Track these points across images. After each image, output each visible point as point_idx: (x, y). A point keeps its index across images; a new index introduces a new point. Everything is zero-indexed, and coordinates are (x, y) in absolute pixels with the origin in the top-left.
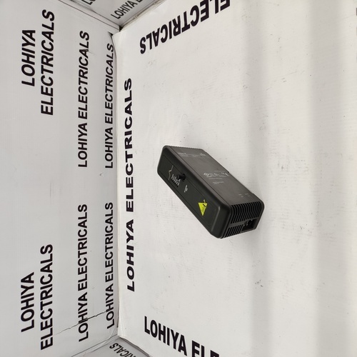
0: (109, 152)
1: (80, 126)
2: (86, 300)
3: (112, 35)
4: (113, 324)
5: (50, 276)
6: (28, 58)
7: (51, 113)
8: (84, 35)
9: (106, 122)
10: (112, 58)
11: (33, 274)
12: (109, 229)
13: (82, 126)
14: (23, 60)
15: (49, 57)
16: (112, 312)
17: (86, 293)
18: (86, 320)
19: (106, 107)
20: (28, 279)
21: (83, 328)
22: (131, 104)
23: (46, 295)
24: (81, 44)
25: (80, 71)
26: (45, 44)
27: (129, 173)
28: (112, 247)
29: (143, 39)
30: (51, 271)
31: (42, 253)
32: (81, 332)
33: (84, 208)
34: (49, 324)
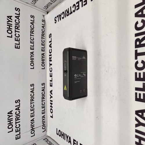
0: (43, 63)
1: (31, 53)
2: (34, 121)
3: (44, 16)
4: (45, 131)
5: (19, 112)
6: (9, 27)
7: (19, 48)
8: (32, 17)
9: (42, 51)
10: (44, 25)
11: (12, 111)
12: (43, 93)
13: (32, 53)
14: (7, 28)
15: (18, 26)
16: (45, 126)
17: (34, 118)
18: (34, 129)
19: (42, 45)
20: (10, 113)
21: (33, 132)
22: (51, 44)
23: (17, 119)
24: (31, 20)
25: (31, 31)
26: (16, 21)
27: (51, 71)
28: (44, 101)
29: (56, 18)
30: (20, 110)
31: (16, 103)
32: (32, 133)
33: (33, 85)
34: (19, 130)
